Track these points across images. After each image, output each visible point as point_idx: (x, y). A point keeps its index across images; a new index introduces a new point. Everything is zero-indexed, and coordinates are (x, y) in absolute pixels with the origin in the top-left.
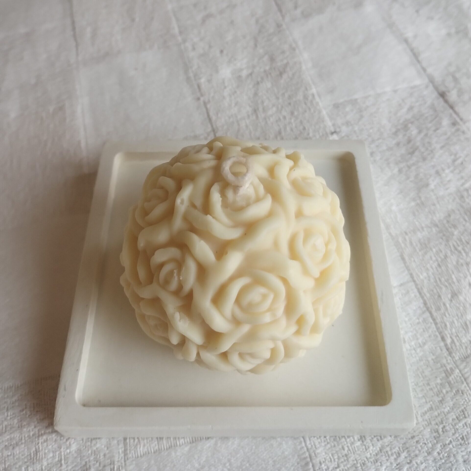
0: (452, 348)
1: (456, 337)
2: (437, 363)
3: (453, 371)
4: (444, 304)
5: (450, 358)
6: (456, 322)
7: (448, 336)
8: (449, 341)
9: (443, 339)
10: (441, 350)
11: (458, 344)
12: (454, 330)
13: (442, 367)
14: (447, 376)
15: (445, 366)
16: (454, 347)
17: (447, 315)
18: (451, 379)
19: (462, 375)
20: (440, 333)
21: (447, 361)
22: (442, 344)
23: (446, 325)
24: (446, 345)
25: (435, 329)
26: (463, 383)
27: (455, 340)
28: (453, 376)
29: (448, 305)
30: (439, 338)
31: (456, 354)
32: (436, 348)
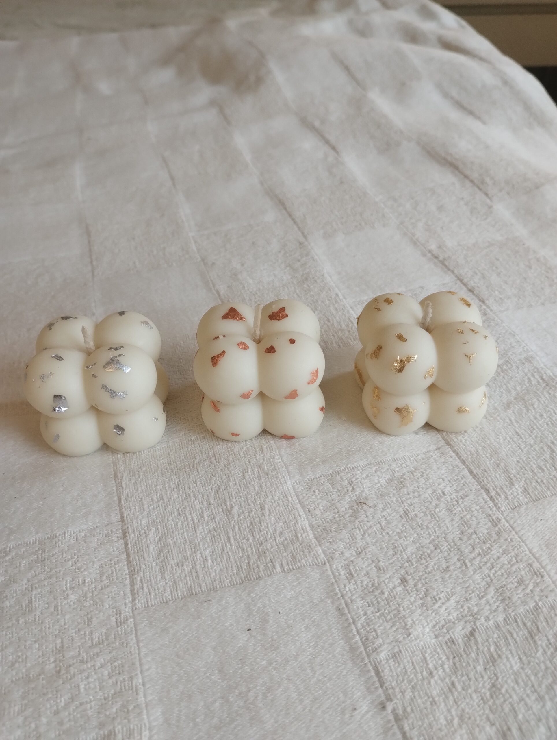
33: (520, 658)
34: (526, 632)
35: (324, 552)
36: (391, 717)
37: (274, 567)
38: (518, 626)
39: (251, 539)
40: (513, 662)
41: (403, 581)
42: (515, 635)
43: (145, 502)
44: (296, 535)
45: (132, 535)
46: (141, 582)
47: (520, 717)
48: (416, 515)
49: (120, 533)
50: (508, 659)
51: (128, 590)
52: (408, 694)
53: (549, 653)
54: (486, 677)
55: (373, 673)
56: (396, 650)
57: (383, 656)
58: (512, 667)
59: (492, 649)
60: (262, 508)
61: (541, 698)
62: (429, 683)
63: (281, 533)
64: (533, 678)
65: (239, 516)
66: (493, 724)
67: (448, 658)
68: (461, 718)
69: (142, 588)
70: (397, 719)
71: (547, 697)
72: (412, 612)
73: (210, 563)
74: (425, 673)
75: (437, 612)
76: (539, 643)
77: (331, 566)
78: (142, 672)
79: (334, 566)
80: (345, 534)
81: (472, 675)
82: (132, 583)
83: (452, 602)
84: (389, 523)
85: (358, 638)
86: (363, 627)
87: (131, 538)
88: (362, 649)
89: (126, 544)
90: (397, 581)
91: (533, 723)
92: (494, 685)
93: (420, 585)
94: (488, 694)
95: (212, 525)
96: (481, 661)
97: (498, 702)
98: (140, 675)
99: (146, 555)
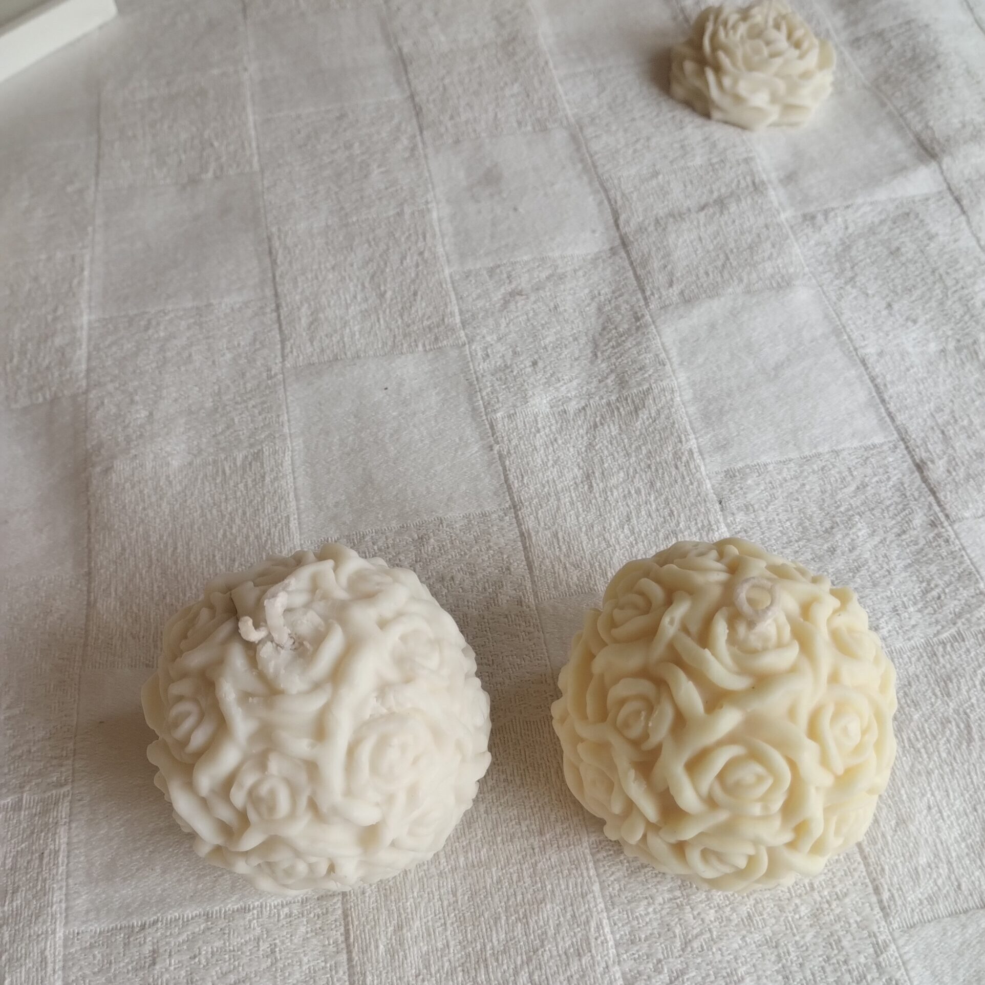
0: (889, 906)
1: (897, 890)
2: (863, 930)
3: (887, 946)
4: (883, 835)
5: (883, 923)
6: (900, 865)
7: (886, 887)
8: (886, 896)
9: (877, 891)
10: (872, 909)
11: (899, 903)
12: (895, 879)
13: (870, 936)
14: (876, 952)
15: (875, 936)
16: (893, 907)
17: (886, 852)
18: (881, 959)
19: (901, 956)
20: (873, 881)
21: (879, 928)
22: (874, 899)
23: (883, 870)
24: (880, 902)
25: (864, 874)
26: (899, 968)
27: (896, 895)
28: (884, 955)
29: (889, 838)
30: (870, 889)
31: (894, 918)
32: (863, 903)
33: (620, 427)
34: (632, 408)
35: (467, 335)
36: (497, 456)
37: (417, 346)
38: (627, 403)
39: (400, 321)
40: (613, 429)
41: (535, 364)
42: (621, 409)
43: (299, 279)
44: (443, 320)
45: (285, 309)
46: (291, 348)
47: (606, 465)
48: (565, 310)
49: (273, 306)
50: (609, 426)
51: (279, 353)
52: (514, 443)
53: (647, 423)
54: (585, 438)
55: (488, 426)
56: (512, 412)
57: (499, 415)
58: (611, 432)
59: (598, 419)
60: (415, 294)
61: (628, 455)
62: (535, 436)
63: (429, 317)
64: (626, 441)
65: (392, 300)
66: (580, 468)
67: (557, 422)
68: (555, 462)
69: (292, 352)
70: (501, 457)
71: (633, 454)
72: (534, 387)
73: (357, 336)
74: (533, 430)
75: (557, 389)
76: (641, 415)
77: (470, 348)
78: (287, 412)
79: (473, 347)
80: (491, 321)
81: (573, 436)
82: (283, 348)
83: (575, 383)
84: (536, 314)
85: (481, 402)
86: (488, 394)
87: (284, 311)
88: (483, 410)
89: (279, 316)
90: (528, 363)
91: (615, 470)
92: (590, 444)
93: (549, 368)
94: (583, 449)
95: (364, 306)
96: (585, 427)
97: (590, 455)
98: (286, 415)
99: (297, 327)
